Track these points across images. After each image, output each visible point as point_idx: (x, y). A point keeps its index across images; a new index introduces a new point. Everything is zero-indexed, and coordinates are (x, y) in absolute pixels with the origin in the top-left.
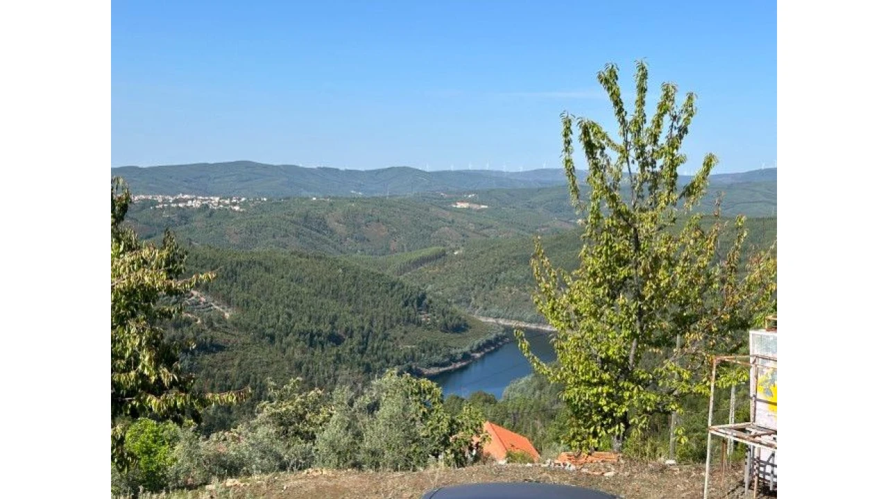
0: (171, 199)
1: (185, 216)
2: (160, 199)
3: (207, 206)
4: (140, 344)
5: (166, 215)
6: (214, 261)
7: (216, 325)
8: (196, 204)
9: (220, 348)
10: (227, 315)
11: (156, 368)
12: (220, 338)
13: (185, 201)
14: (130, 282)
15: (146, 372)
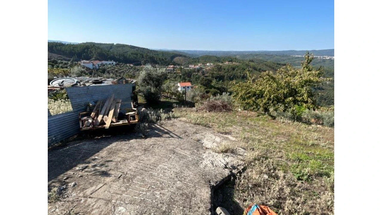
0: (322, 57)
1: (324, 61)
2: (319, 57)
3: (331, 59)
4: (305, 92)
5: (319, 60)
6: (328, 71)
7: (324, 84)
8: (328, 58)
9: (323, 89)
10: (328, 83)
11: (307, 98)
12: (324, 87)
13: (326, 57)
14: (307, 79)
15: (305, 98)
